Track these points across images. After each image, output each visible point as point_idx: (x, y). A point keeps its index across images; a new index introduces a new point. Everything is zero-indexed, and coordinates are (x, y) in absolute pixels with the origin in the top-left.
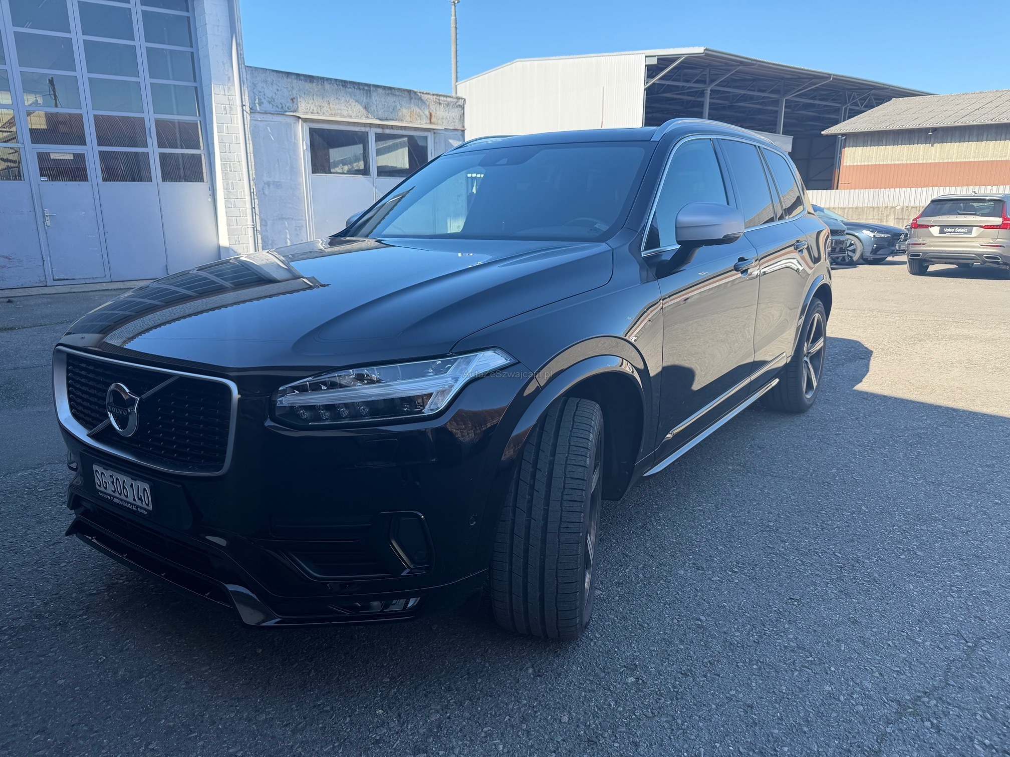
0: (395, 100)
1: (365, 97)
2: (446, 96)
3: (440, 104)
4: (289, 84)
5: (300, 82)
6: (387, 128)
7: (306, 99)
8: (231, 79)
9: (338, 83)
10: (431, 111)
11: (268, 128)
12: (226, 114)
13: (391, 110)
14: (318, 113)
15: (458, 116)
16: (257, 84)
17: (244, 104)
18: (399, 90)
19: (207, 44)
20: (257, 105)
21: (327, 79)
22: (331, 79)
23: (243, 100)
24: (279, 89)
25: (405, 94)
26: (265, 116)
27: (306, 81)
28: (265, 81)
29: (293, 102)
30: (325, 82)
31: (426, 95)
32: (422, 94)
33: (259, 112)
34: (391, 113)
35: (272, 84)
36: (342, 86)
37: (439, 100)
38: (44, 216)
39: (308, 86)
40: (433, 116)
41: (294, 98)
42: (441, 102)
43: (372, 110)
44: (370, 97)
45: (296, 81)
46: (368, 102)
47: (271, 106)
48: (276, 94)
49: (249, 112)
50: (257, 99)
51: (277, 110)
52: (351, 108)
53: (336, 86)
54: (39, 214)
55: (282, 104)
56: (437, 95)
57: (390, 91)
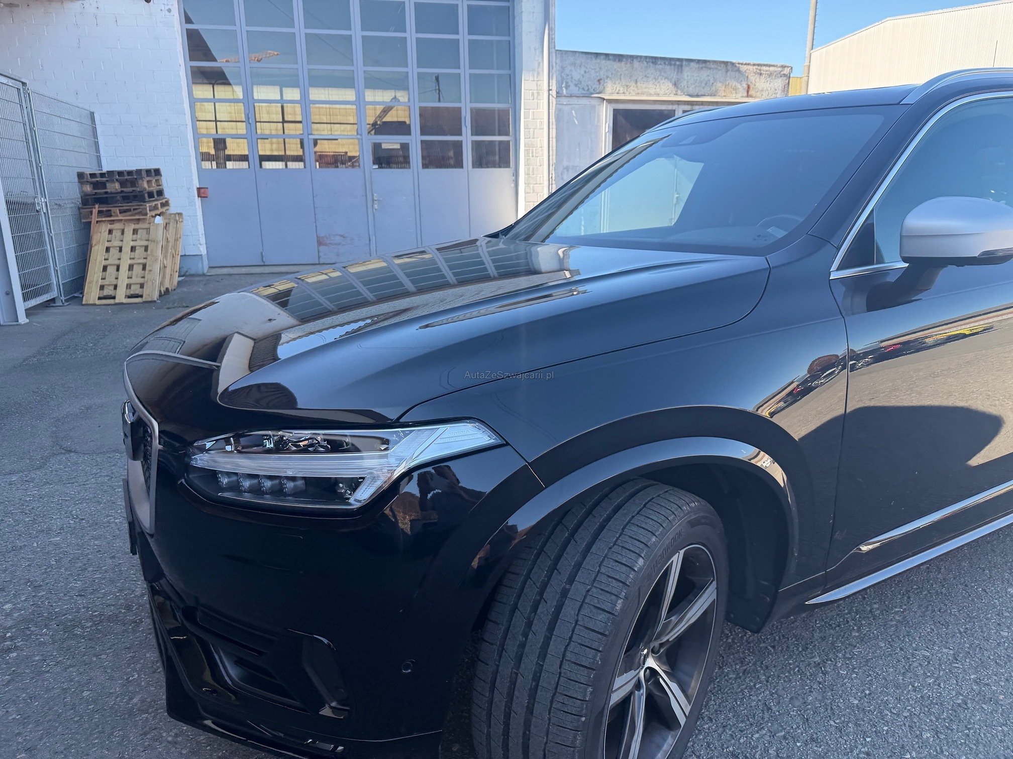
0: (708, 74)
1: (676, 73)
2: (769, 66)
3: (761, 74)
4: (597, 65)
5: (608, 62)
6: (697, 105)
7: (613, 80)
8: (541, 64)
9: (648, 60)
10: (749, 83)
11: (573, 112)
12: (533, 99)
13: (703, 85)
14: (624, 93)
15: (781, 86)
16: (566, 67)
17: (550, 88)
18: (715, 62)
19: (522, 31)
20: (564, 89)
21: (637, 57)
22: (641, 57)
23: (551, 84)
24: (587, 71)
25: (720, 66)
26: (570, 99)
27: (614, 60)
28: (573, 64)
29: (600, 83)
30: (635, 60)
31: (745, 66)
32: (740, 65)
33: (565, 96)
34: (703, 88)
35: (580, 66)
36: (652, 62)
37: (760, 70)
38: (373, 200)
39: (616, 65)
40: (751, 88)
41: (601, 79)
42: (762, 72)
43: (683, 86)
44: (681, 72)
45: (604, 61)
46: (678, 78)
47: (577, 88)
48: (583, 76)
49: (555, 96)
50: (564, 83)
51: (583, 92)
52: (660, 85)
53: (645, 63)
54: (369, 198)
55: (588, 86)
56: (758, 65)
57: (704, 65)
